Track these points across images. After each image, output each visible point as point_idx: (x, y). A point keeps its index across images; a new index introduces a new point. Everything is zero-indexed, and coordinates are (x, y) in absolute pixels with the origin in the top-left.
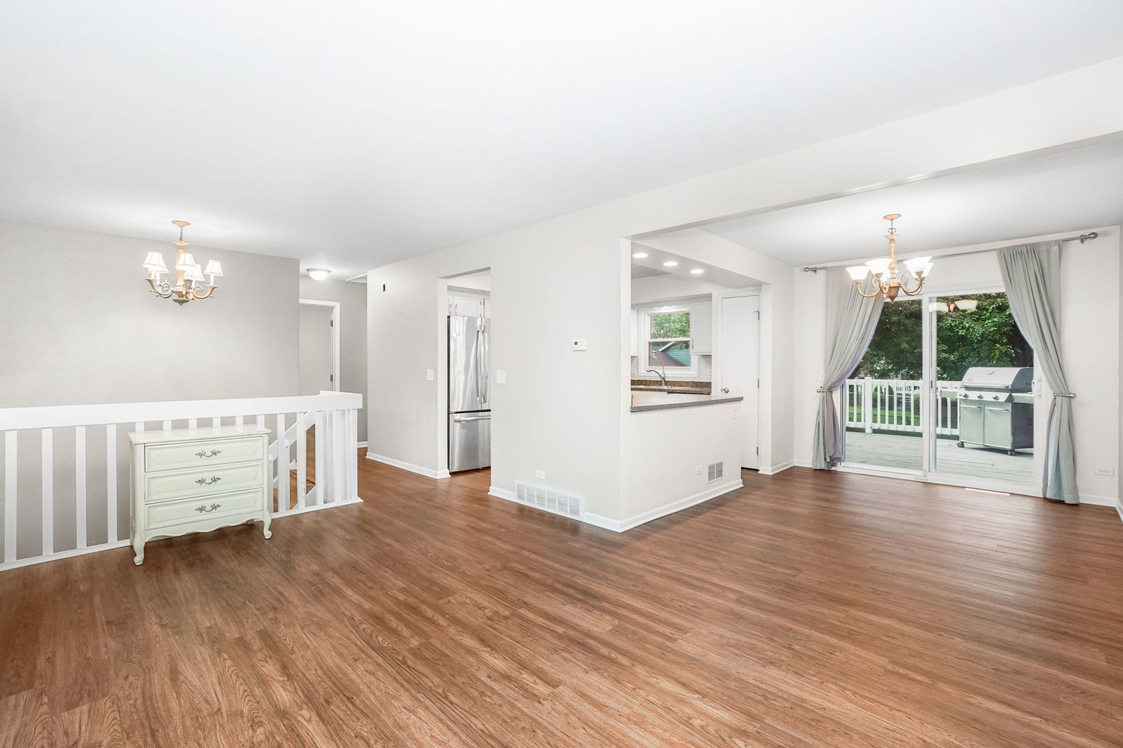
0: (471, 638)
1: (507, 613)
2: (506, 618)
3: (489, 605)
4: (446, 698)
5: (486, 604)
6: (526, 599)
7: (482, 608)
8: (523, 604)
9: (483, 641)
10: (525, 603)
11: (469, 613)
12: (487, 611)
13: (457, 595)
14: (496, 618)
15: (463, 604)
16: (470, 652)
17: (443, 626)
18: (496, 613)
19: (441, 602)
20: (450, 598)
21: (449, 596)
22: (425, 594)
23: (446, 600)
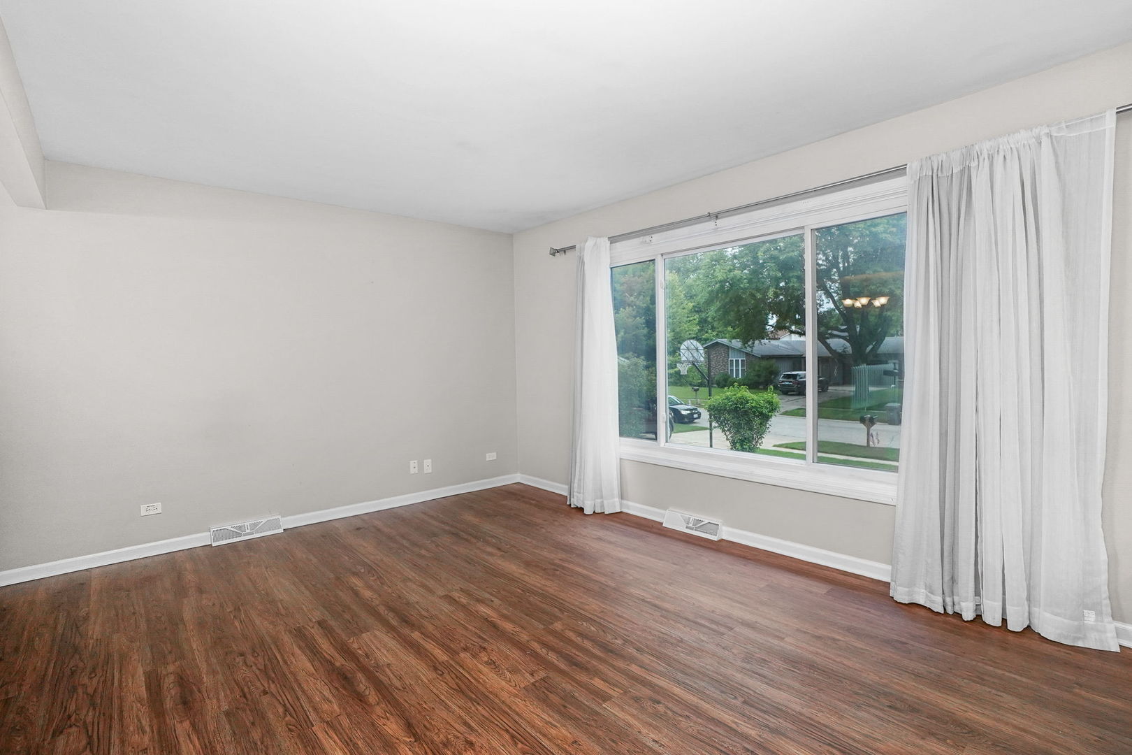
0: (505, 628)
1: (462, 655)
2: (465, 649)
3: (480, 666)
4: (523, 591)
5: (485, 669)
6: (432, 675)
7: (491, 663)
8: (440, 667)
9: (494, 626)
10: (436, 669)
11: (507, 657)
12: (486, 659)
13: (522, 686)
14: (476, 649)
15: (514, 671)
16: (506, 617)
17: (535, 641)
18: (474, 656)
19: (542, 674)
20: (532, 680)
21: (533, 684)
22: (568, 687)
23: (537, 678)
